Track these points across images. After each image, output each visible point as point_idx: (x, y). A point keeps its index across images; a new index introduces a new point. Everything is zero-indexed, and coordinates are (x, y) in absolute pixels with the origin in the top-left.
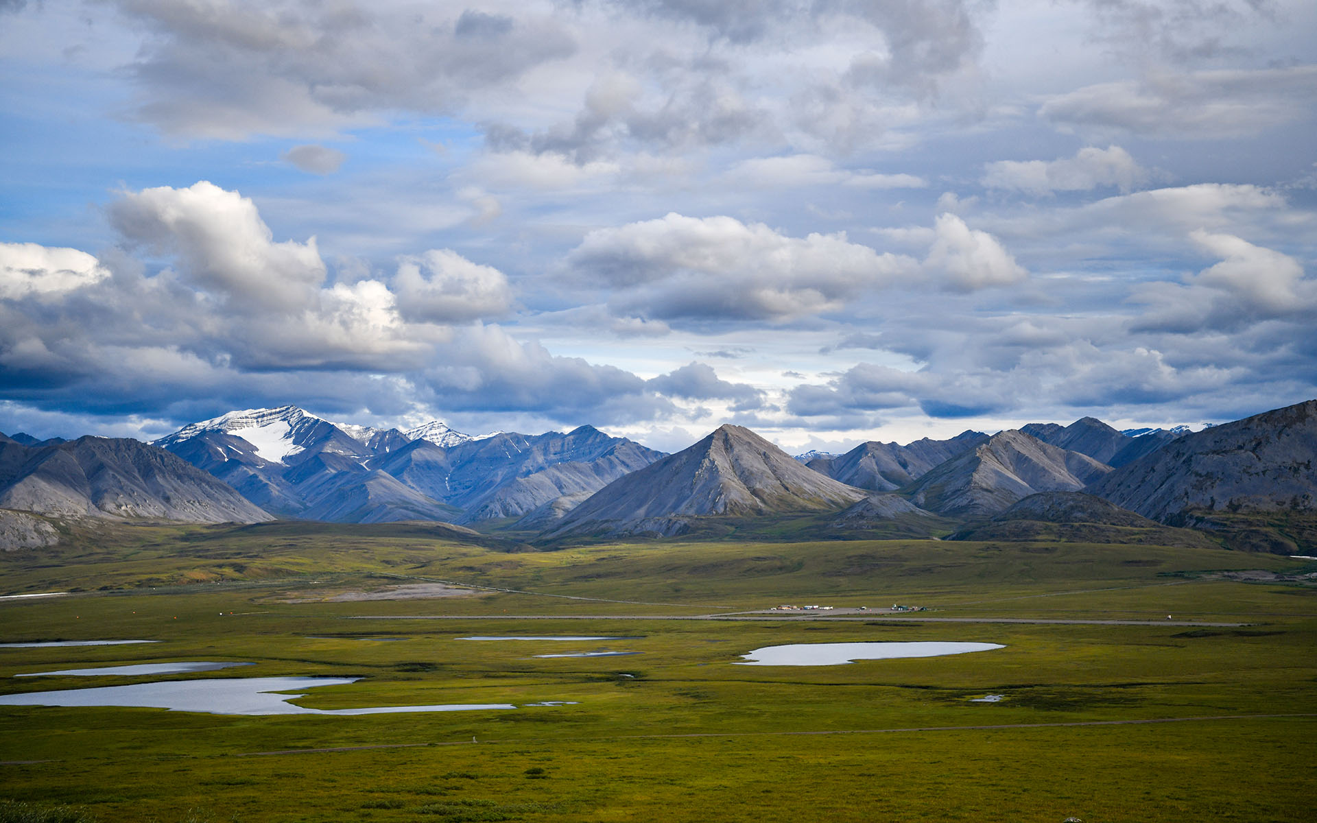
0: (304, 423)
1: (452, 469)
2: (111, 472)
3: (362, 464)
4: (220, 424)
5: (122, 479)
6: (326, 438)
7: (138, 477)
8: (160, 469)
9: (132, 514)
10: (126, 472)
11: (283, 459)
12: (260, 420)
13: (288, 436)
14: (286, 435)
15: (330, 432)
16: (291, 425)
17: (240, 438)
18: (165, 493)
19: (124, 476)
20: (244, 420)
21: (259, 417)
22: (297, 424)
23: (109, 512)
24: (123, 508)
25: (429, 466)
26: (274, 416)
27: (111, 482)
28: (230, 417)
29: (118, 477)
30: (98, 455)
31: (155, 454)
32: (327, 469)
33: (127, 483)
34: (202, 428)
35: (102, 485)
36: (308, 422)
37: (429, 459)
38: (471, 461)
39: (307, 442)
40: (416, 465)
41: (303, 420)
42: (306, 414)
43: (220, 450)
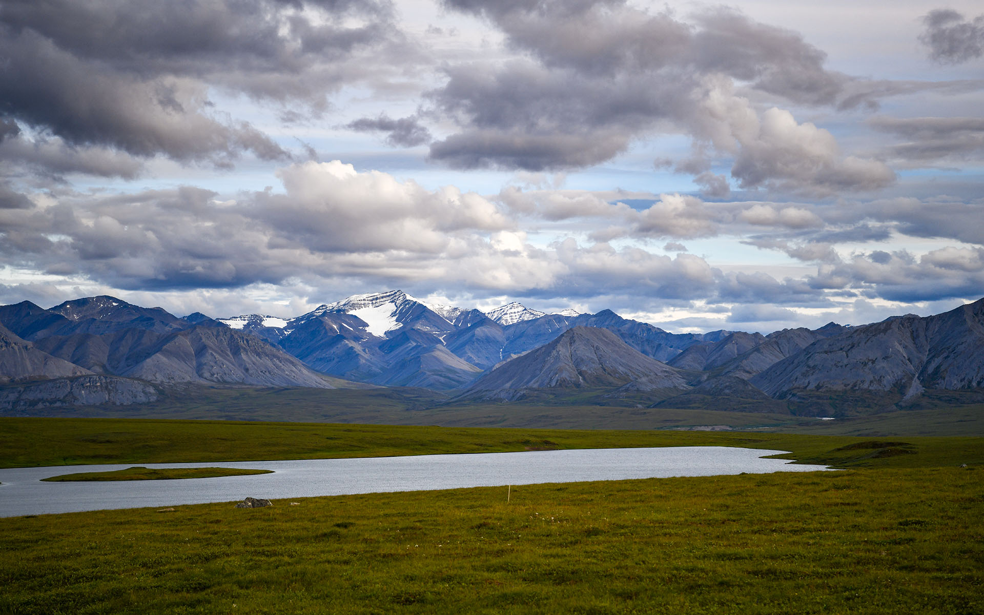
0: (406, 305)
1: (506, 343)
2: (210, 351)
3: (440, 338)
4: (344, 305)
5: (217, 356)
6: (417, 318)
7: (230, 354)
8: (245, 349)
9: (221, 380)
10: (222, 351)
11: (385, 333)
12: (374, 302)
13: (393, 314)
14: (392, 314)
15: (421, 312)
16: (397, 306)
17: (355, 316)
18: (246, 366)
19: (220, 354)
20: (363, 302)
21: (373, 300)
22: (401, 305)
23: (206, 378)
24: (215, 376)
25: (488, 340)
26: (384, 299)
27: (210, 358)
28: (352, 299)
29: (215, 354)
30: (204, 340)
31: (243, 338)
32: (410, 342)
33: (221, 359)
34: (331, 308)
35: (204, 360)
36: (409, 304)
37: (489, 335)
38: (520, 337)
39: (406, 320)
40: (477, 339)
41: (406, 302)
42: (409, 297)
43: (335, 327)
